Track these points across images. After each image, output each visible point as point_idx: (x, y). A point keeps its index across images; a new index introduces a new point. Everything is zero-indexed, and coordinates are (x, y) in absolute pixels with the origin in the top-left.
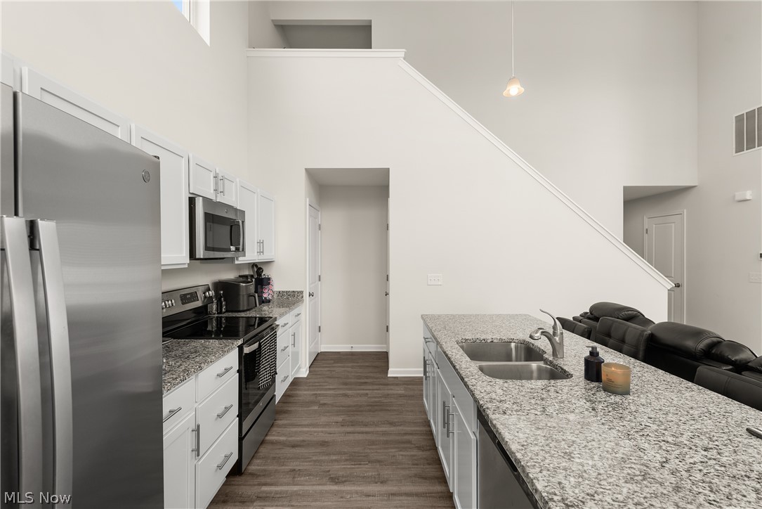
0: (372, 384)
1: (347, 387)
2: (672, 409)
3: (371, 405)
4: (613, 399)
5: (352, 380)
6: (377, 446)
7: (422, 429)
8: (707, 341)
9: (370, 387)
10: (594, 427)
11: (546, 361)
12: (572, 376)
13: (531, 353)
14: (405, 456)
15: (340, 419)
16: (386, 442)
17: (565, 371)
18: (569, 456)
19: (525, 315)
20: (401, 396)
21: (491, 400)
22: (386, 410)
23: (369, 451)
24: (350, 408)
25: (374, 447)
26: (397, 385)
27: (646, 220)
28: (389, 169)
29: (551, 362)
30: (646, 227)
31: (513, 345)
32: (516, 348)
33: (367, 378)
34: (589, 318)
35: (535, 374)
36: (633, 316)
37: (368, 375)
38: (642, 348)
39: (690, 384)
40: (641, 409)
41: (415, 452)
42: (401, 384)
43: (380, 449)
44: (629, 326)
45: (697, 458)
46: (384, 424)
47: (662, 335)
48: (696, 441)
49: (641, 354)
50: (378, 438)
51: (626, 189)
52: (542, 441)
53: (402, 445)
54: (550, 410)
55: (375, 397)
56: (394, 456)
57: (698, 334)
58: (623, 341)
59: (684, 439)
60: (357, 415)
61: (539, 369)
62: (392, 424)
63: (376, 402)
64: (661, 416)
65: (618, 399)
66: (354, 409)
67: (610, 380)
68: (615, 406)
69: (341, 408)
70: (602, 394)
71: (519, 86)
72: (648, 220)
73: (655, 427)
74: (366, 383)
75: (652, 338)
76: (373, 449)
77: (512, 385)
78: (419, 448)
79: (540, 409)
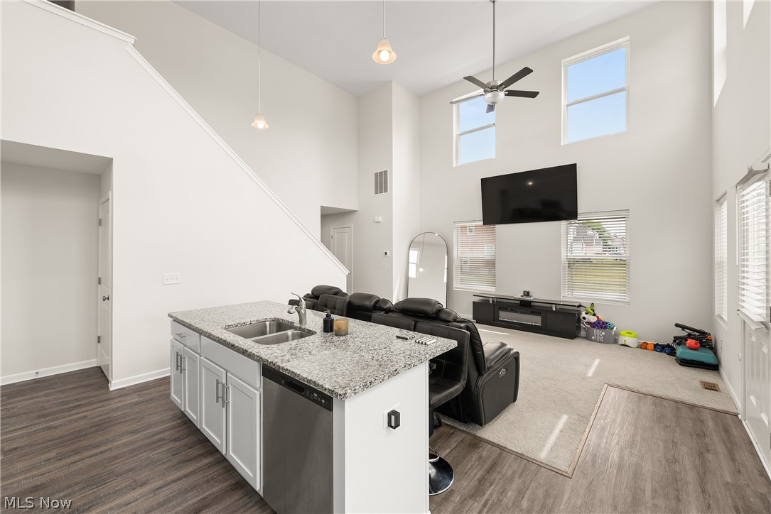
0: (90, 404)
1: (47, 419)
2: (368, 336)
3: (97, 425)
4: (342, 338)
5: (55, 409)
6: (122, 459)
7: (172, 424)
8: (375, 300)
9: (88, 408)
10: (339, 353)
11: (295, 328)
12: (316, 333)
13: (280, 326)
14: (161, 452)
15: (53, 454)
16: (134, 450)
17: (310, 331)
18: (334, 369)
19: (266, 301)
20: (135, 404)
21: (276, 357)
22: (120, 423)
23: (112, 467)
24: (63, 439)
25: (117, 461)
26: (126, 395)
27: (331, 230)
28: (112, 159)
29: (300, 328)
30: (332, 234)
31: (268, 323)
32: (270, 324)
33: (77, 400)
34: (311, 298)
35: (290, 338)
36: (337, 292)
37: (80, 396)
38: (345, 310)
39: (371, 323)
40: (356, 340)
41: (171, 445)
42: (132, 394)
43: (128, 459)
44: (337, 298)
45: (383, 353)
46: (124, 435)
47: (354, 301)
48: (381, 346)
49: (345, 313)
50: (120, 452)
51: (322, 208)
52: (317, 367)
53: (154, 446)
54: (313, 352)
55: (98, 416)
56: (147, 458)
57: (370, 297)
58: (335, 308)
59: (376, 347)
60: (79, 441)
61: (293, 334)
62: (133, 432)
63: (102, 420)
64: (364, 340)
65: (344, 338)
66: (72, 437)
67: (339, 329)
68: (345, 341)
69: (49, 443)
70: (335, 338)
71: (264, 122)
72: (333, 230)
73: (364, 346)
74: (79, 405)
75: (350, 303)
76: (117, 463)
77: (283, 345)
78: (175, 440)
79: (308, 353)
